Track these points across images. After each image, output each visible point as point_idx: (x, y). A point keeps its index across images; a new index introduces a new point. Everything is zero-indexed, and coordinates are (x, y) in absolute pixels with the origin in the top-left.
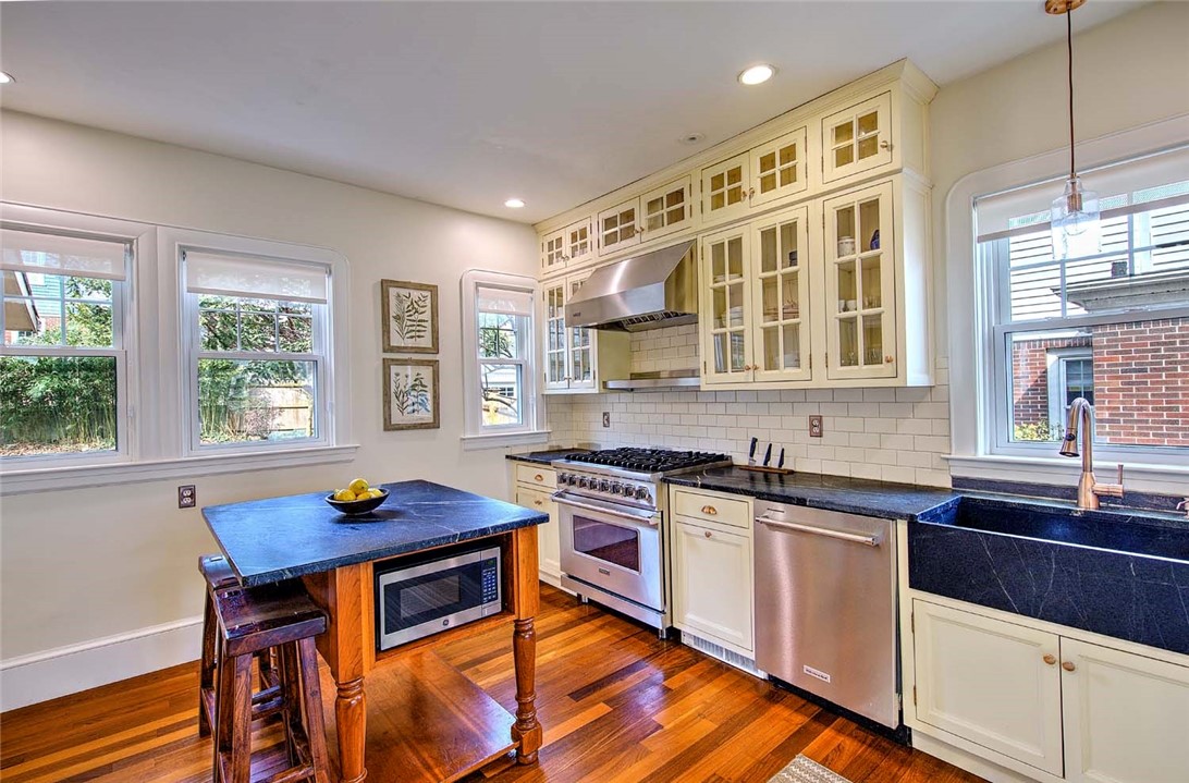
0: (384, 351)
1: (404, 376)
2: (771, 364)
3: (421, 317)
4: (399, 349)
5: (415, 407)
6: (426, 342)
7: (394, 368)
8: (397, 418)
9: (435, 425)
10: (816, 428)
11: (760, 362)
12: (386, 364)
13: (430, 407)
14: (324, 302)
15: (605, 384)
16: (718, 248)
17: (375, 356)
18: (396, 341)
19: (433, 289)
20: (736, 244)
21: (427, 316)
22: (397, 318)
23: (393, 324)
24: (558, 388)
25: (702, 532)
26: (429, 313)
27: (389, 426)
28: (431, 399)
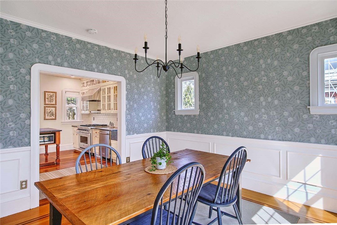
0: (44, 105)
1: (48, 110)
2: (108, 110)
3: (53, 98)
4: (48, 104)
5: (51, 115)
6: (54, 103)
7: (46, 108)
8: (47, 117)
9: (55, 119)
11: (107, 109)
12: (45, 107)
13: (54, 116)
15: (90, 112)
16: (103, 89)
18: (47, 103)
19: (56, 93)
20: (105, 89)
21: (54, 98)
22: (47, 98)
23: (46, 100)
24: (83, 112)
25: (95, 136)
26: (54, 97)
27: (45, 119)
28: (55, 114)
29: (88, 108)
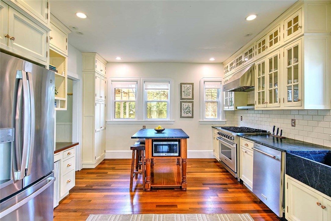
0: (181, 99)
1: (185, 105)
3: (189, 91)
4: (184, 99)
5: (187, 113)
6: (191, 97)
7: (183, 104)
8: (183, 115)
9: (192, 117)
10: (294, 124)
11: (268, 101)
12: (181, 103)
13: (191, 113)
14: (168, 89)
15: (236, 108)
17: (178, 101)
18: (183, 97)
19: (192, 84)
20: (263, 63)
21: (191, 91)
22: (183, 92)
23: (183, 93)
24: (226, 108)
26: (191, 89)
27: (181, 117)
28: (191, 111)
29: (233, 103)
